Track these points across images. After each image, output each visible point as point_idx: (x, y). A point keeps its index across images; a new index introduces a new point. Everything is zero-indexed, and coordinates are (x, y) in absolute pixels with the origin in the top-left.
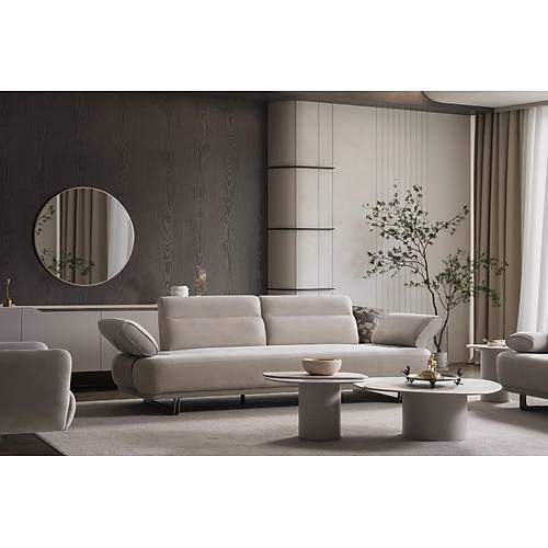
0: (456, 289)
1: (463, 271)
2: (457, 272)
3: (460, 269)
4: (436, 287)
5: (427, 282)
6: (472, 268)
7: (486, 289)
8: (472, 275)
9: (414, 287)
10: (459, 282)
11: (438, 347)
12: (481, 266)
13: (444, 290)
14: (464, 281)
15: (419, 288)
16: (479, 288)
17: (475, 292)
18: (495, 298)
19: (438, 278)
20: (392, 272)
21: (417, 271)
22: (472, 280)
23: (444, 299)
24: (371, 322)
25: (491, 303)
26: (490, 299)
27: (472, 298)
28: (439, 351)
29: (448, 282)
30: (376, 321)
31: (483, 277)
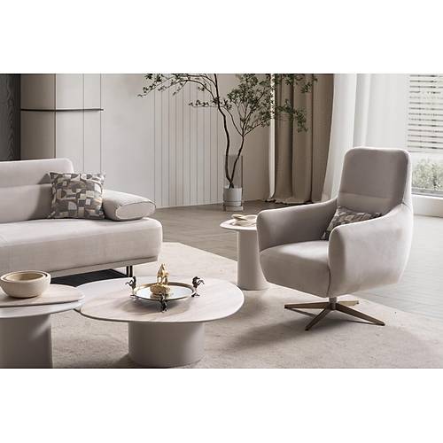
0: (253, 110)
1: (262, 88)
2: (254, 88)
3: (258, 86)
4: (228, 108)
5: (217, 101)
6: (273, 84)
7: (290, 110)
8: (273, 93)
9: (200, 108)
10: (257, 100)
11: (231, 181)
12: (284, 82)
13: (237, 110)
14: (262, 100)
15: (207, 109)
16: (282, 109)
17: (276, 113)
18: (301, 120)
19: (230, 96)
20: (174, 88)
21: (204, 87)
22: (273, 99)
23: (238, 121)
24: (92, 188)
25: (296, 127)
26: (295, 122)
27: (272, 121)
28: (232, 186)
29: (243, 101)
30: (97, 188)
31: (286, 94)
